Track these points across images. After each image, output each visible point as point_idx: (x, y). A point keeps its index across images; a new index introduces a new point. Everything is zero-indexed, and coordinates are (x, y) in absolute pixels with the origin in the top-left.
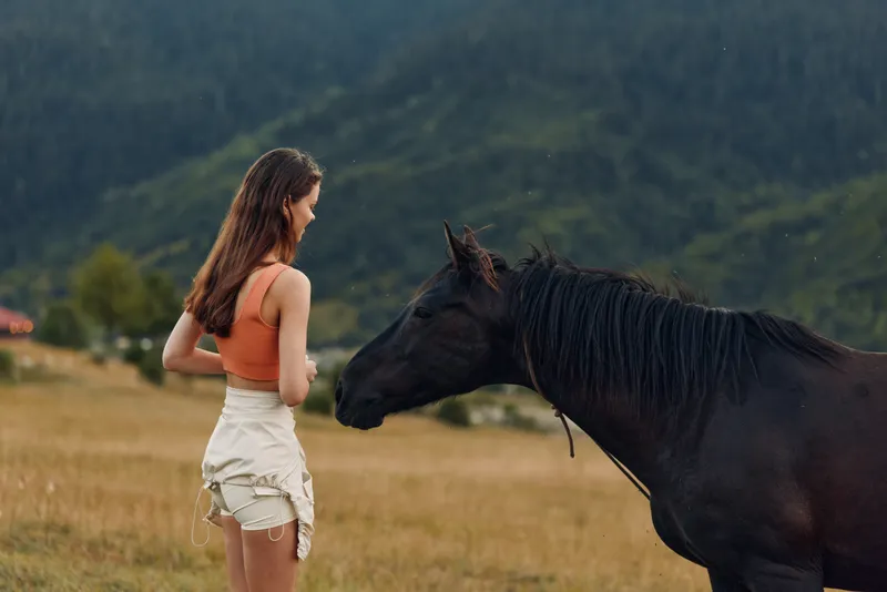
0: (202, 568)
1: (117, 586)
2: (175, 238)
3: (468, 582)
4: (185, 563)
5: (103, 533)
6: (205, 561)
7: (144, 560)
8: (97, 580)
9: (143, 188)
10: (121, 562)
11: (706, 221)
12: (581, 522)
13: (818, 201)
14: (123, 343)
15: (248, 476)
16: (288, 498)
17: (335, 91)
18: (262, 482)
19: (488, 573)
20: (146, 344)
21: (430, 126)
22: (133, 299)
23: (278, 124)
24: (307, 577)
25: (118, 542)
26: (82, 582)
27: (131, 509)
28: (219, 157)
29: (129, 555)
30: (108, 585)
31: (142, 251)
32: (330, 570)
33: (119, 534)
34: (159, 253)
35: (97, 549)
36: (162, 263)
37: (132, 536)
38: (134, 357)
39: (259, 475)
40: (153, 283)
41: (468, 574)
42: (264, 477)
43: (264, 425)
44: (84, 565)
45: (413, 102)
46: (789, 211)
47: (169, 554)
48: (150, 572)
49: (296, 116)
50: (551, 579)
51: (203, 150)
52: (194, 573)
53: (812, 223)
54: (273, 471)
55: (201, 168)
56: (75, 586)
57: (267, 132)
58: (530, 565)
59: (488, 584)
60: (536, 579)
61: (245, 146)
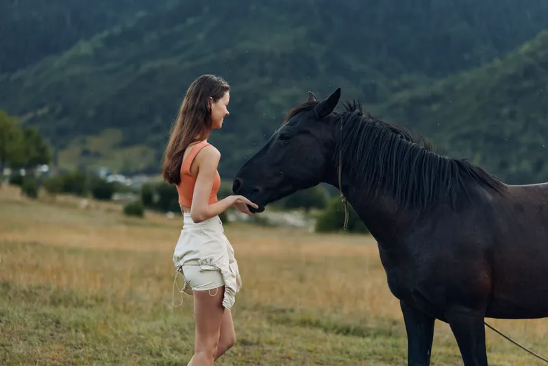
0: (91, 306)
3: (245, 313)
5: (30, 286)
6: (93, 302)
7: (55, 302)
8: (34, 313)
9: (19, 73)
10: (45, 303)
11: (371, 96)
13: (439, 85)
14: (7, 172)
17: (141, 14)
19: (256, 307)
20: (23, 173)
21: (201, 36)
23: (106, 34)
24: (152, 310)
25: (41, 292)
26: (25, 314)
28: (67, 55)
29: (48, 300)
30: (40, 315)
32: (165, 307)
35: (29, 295)
40: (28, 134)
41: (244, 308)
44: (23, 304)
45: (190, 21)
47: (71, 299)
48: (62, 308)
49: (117, 30)
50: (292, 310)
53: (434, 98)
55: (57, 62)
56: (22, 315)
57: (98, 39)
58: (279, 303)
59: (257, 313)
60: (283, 311)
61: (84, 48)
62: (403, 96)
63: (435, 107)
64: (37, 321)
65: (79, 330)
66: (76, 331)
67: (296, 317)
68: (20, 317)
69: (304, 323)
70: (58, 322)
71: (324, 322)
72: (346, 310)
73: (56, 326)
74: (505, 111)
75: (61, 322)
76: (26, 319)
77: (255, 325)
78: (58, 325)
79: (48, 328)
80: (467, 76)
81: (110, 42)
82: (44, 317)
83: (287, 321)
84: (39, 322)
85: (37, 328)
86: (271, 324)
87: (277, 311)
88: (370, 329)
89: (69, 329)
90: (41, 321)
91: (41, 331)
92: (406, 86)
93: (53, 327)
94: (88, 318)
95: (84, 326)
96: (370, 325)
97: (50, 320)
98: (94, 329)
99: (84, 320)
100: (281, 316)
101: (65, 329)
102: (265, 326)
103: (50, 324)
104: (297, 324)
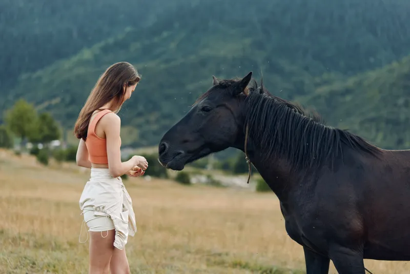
0: (65, 250)
1: (26, 258)
2: (54, 97)
3: (189, 256)
4: (58, 247)
5: (19, 233)
6: (68, 247)
7: (38, 246)
8: (16, 255)
9: (39, 73)
10: (28, 246)
11: (300, 90)
12: (241, 228)
13: (351, 82)
14: (30, 146)
15: (92, 206)
16: (110, 217)
17: (128, 29)
18: (98, 209)
19: (197, 252)
20: (40, 146)
21: (173, 45)
22: (34, 125)
23: (102, 44)
25: (26, 238)
26: (9, 256)
27: (32, 223)
28: (75, 59)
29: (31, 243)
30: (21, 257)
31: (38, 103)
33: (27, 234)
34: (46, 104)
35: (15, 241)
36: (49, 108)
37: (33, 235)
38: (35, 152)
39: (96, 206)
40: (43, 118)
41: (189, 252)
42: (99, 207)
43: (101, 184)
44: (10, 248)
45: (165, 34)
46: (337, 86)
47: (50, 244)
48: (41, 251)
49: (111, 40)
50: (227, 254)
51: (66, 56)
52: (62, 252)
53: (347, 91)
54: (103, 205)
55: (66, 64)
56: (6, 258)
57: (97, 47)
58: (217, 248)
59: (198, 256)
60: (220, 255)
61: (87, 54)
62: (324, 90)
63: (348, 98)
64: (17, 262)
65: (49, 270)
66: (48, 271)
67: (229, 259)
68: (4, 259)
69: (235, 265)
70: (34, 264)
71: (252, 264)
72: (270, 255)
73: (32, 267)
74: (401, 101)
75: (37, 264)
76: (8, 261)
77: (195, 267)
78: (34, 266)
79: (25, 268)
80: (372, 75)
81: (106, 50)
82: (24, 259)
83: (222, 263)
84: (19, 264)
85: (16, 268)
86: (208, 265)
87: (215, 255)
88: (290, 270)
89: (42, 269)
90: (20, 262)
91: (18, 271)
92: (326, 82)
93: (29, 268)
94: (59, 261)
95: (54, 267)
96: (289, 267)
97: (28, 261)
98: (62, 269)
99: (56, 262)
100: (218, 259)
101: (39, 269)
102: (204, 267)
103: (28, 264)
104: (230, 266)
